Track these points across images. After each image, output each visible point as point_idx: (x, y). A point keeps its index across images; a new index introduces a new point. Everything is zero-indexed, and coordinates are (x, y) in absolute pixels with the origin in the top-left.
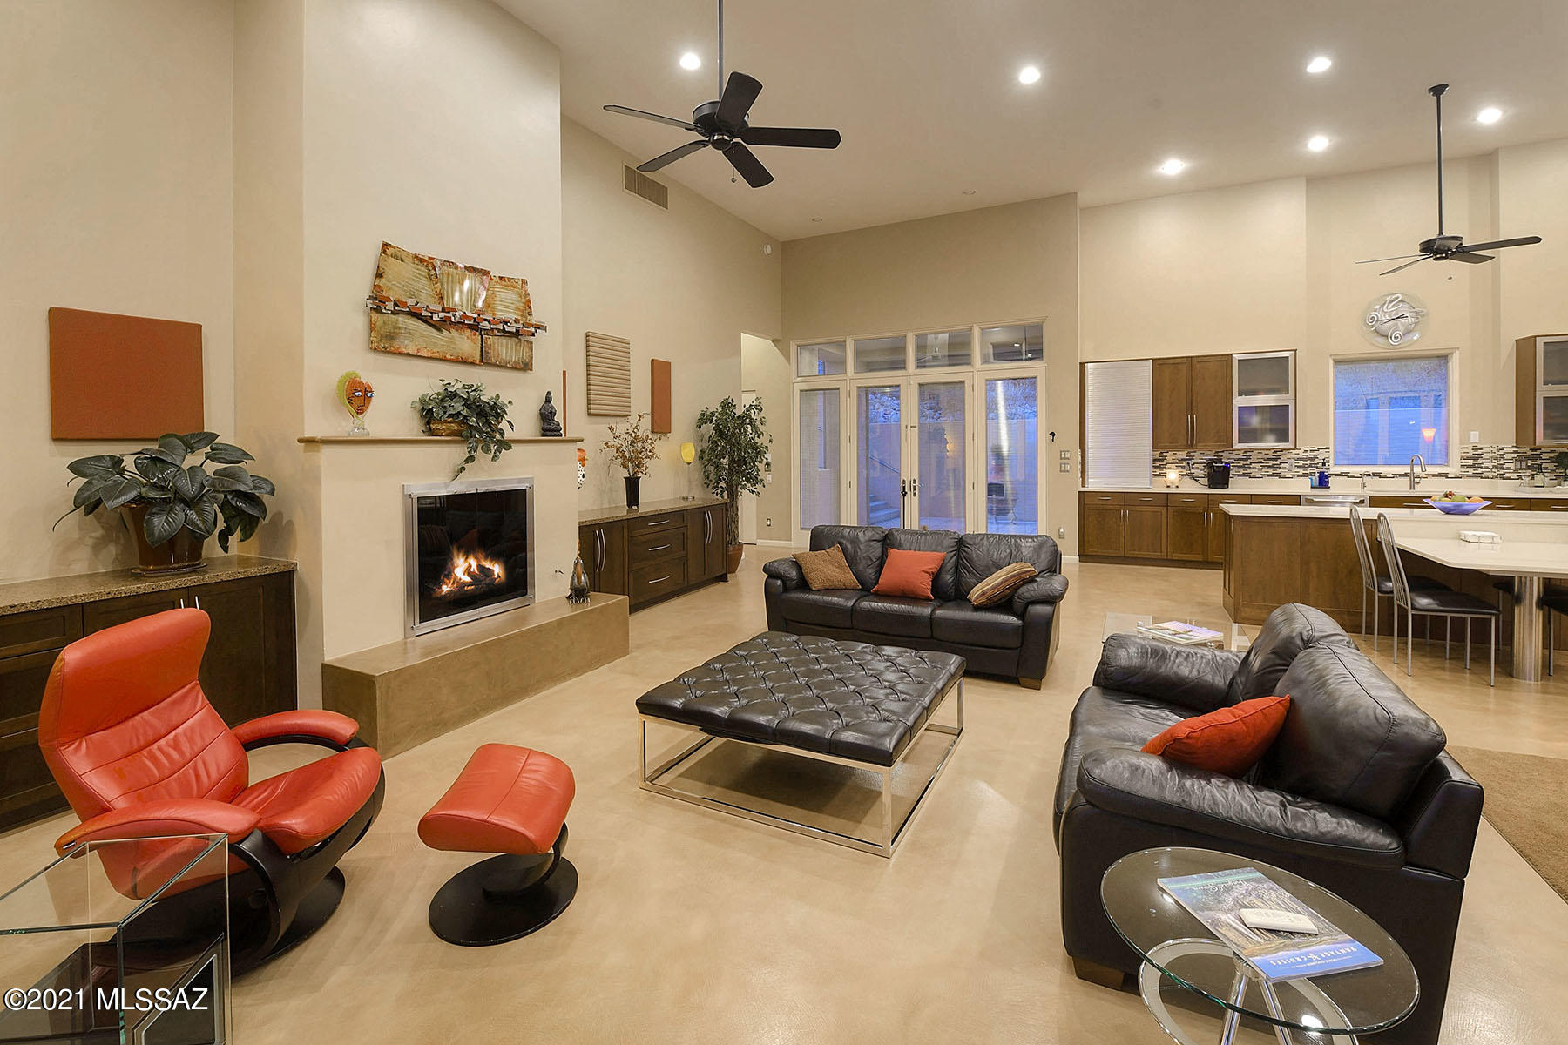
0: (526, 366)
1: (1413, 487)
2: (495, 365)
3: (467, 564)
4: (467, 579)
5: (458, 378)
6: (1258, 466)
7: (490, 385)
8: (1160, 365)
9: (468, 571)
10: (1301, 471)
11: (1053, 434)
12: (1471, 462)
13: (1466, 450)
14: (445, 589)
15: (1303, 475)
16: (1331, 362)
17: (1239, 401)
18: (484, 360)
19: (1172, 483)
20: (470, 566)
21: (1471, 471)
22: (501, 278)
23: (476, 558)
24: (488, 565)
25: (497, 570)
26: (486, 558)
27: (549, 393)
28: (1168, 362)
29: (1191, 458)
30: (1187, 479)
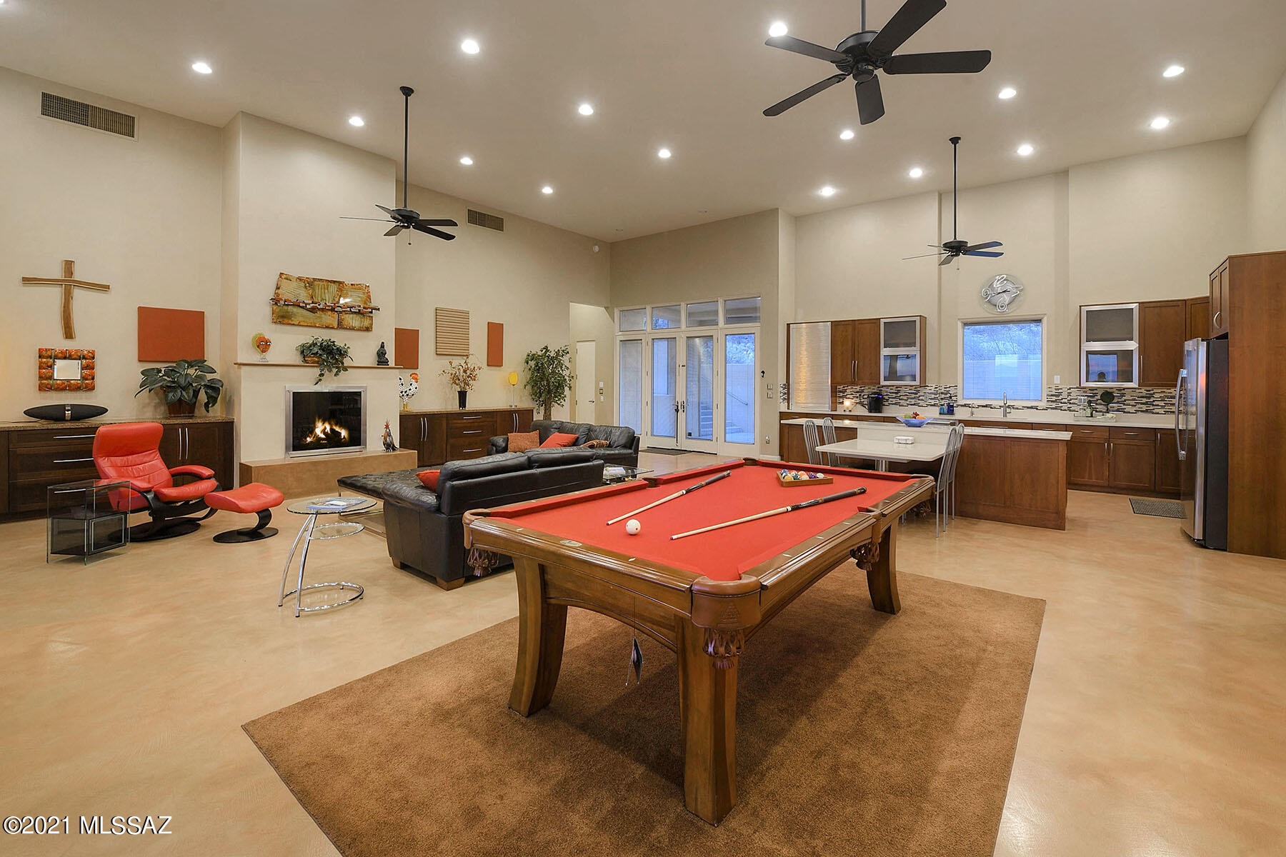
0: (368, 329)
1: (1005, 415)
2: (346, 328)
3: (323, 427)
4: (323, 436)
5: (323, 335)
6: (905, 398)
7: (339, 338)
8: (835, 325)
9: (324, 431)
10: (933, 403)
11: (763, 372)
12: (1054, 398)
13: (1050, 389)
14: (309, 440)
15: (934, 405)
16: (960, 325)
17: (885, 352)
18: (340, 326)
19: (848, 408)
20: (325, 428)
21: (1054, 405)
22: (352, 285)
23: (330, 424)
24: (337, 429)
25: (344, 433)
26: (336, 425)
27: (383, 343)
28: (840, 323)
29: (862, 391)
30: (859, 406)
